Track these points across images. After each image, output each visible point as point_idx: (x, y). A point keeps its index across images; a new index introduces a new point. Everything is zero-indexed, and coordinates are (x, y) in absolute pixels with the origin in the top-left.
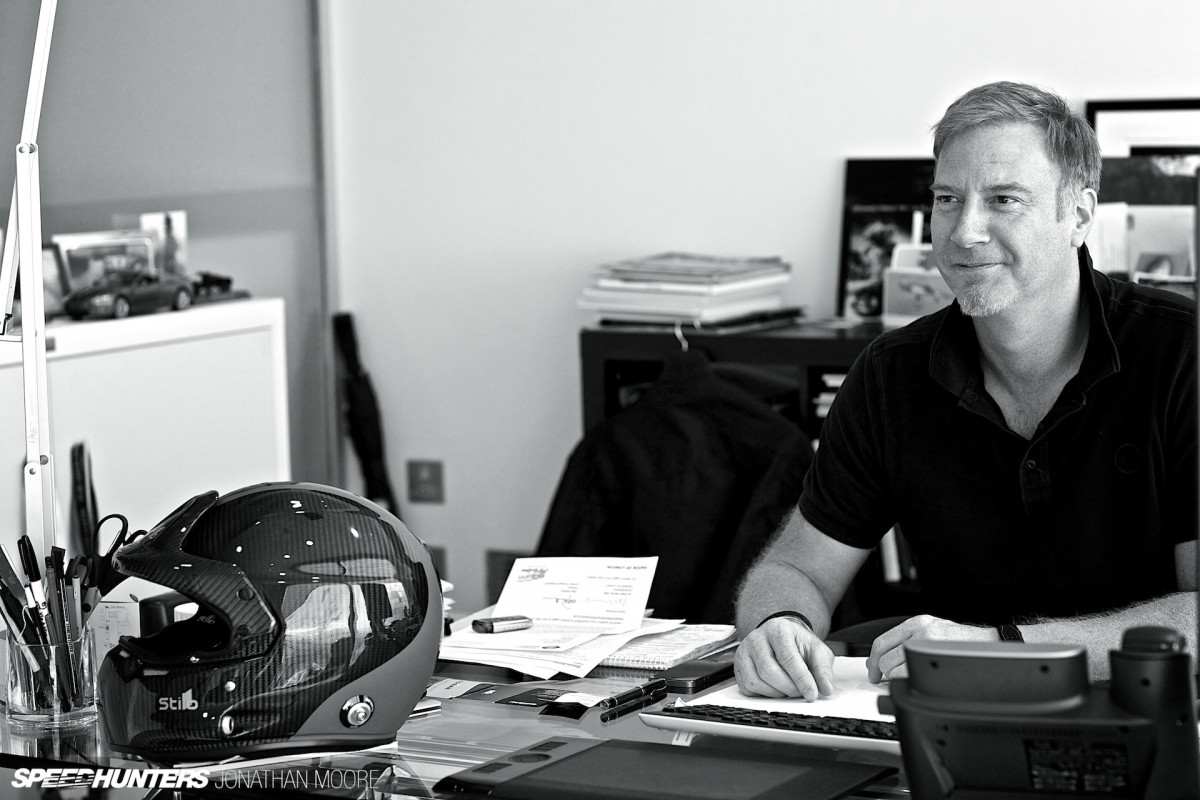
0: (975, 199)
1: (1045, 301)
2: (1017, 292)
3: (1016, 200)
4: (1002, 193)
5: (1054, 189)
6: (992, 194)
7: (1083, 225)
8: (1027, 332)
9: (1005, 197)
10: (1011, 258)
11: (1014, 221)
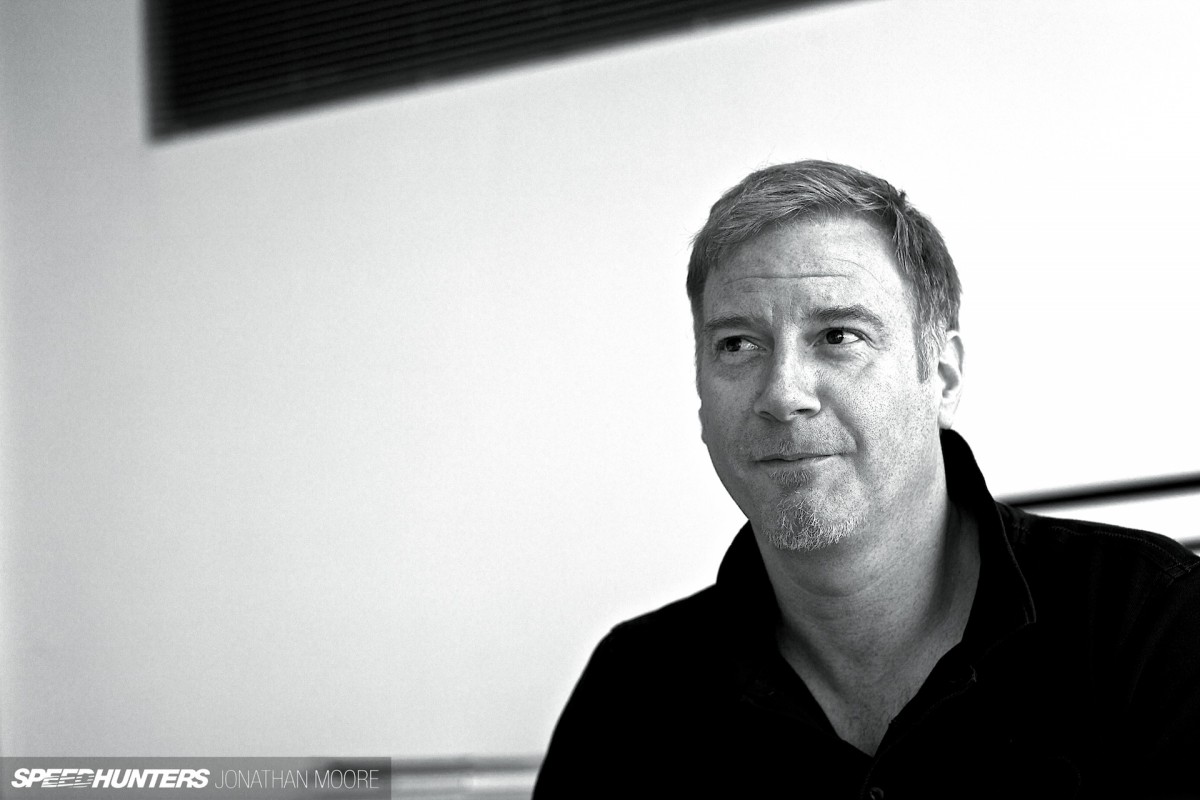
0: (792, 337)
1: (901, 522)
2: (867, 504)
3: (861, 335)
4: (836, 324)
5: (910, 325)
6: (820, 326)
7: (950, 392)
8: (872, 577)
9: (841, 331)
10: (852, 442)
11: (858, 377)
